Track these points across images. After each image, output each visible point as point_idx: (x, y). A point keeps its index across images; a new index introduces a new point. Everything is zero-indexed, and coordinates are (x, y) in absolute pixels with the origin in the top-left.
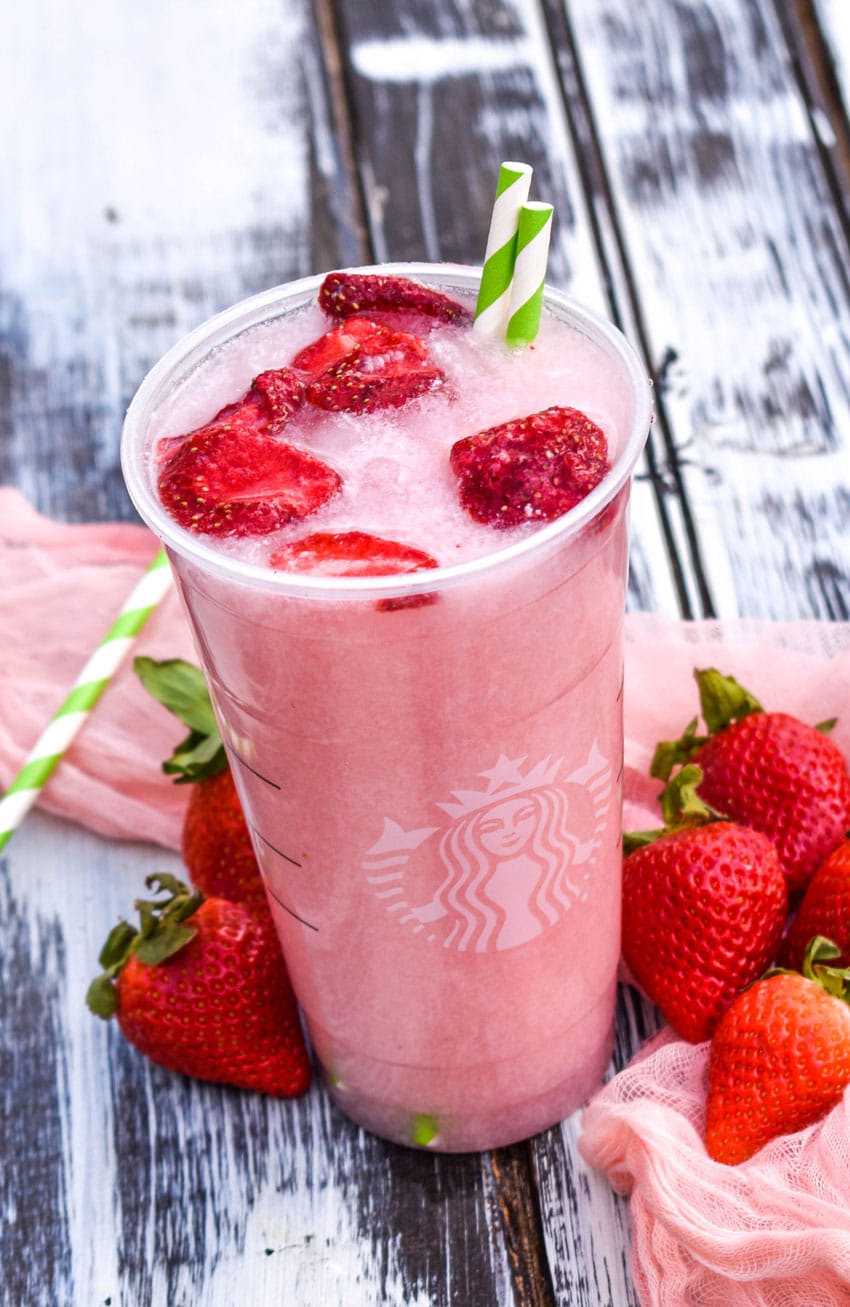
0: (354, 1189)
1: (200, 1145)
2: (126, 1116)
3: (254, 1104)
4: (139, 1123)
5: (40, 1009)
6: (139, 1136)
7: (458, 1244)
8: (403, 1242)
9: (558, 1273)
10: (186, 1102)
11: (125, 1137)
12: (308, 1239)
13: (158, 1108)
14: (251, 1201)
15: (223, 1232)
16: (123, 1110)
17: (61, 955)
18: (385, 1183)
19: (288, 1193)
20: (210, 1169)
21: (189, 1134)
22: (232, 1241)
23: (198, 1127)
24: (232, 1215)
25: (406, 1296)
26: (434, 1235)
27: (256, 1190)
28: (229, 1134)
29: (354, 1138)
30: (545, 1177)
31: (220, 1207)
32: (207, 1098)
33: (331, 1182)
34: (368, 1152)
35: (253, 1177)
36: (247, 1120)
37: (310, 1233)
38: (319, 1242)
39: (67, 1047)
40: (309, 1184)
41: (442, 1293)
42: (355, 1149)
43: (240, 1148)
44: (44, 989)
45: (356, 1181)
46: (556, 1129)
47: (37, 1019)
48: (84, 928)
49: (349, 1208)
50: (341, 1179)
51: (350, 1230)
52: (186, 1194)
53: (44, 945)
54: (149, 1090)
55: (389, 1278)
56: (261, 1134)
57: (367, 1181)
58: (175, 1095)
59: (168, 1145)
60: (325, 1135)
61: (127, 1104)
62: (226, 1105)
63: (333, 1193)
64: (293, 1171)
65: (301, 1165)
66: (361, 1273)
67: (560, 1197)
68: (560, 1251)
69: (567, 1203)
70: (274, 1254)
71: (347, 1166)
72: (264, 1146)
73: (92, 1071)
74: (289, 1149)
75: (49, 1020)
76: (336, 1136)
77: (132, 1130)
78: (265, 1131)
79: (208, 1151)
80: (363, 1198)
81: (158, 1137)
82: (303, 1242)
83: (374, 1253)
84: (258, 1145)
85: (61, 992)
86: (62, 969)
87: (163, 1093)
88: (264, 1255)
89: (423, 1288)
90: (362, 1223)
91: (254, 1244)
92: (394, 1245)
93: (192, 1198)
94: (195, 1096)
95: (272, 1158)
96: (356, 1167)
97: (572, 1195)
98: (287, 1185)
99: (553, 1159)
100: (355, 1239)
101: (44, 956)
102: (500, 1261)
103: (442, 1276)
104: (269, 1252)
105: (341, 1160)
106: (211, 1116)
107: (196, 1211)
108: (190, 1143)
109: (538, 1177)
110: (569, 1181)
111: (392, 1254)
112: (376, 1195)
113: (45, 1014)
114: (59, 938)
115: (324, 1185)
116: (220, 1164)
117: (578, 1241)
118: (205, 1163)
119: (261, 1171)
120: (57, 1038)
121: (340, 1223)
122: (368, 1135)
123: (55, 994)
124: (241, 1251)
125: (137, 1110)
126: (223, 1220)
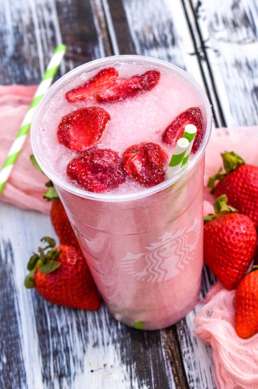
0: (118, 345)
1: (65, 330)
2: (40, 319)
3: (82, 313)
4: (44, 322)
5: (6, 278)
6: (45, 327)
7: (155, 366)
8: (137, 366)
9: (189, 376)
10: (59, 312)
11: (40, 327)
12: (105, 365)
13: (50, 315)
14: (84, 351)
15: (76, 363)
16: (38, 317)
17: (12, 255)
18: (129, 342)
19: (96, 347)
20: (70, 338)
21: (61, 325)
22: (79, 368)
23: (64, 322)
24: (78, 357)
25: (139, 387)
26: (147, 362)
27: (86, 347)
28: (75, 325)
29: (117, 325)
30: (182, 339)
31: (74, 354)
32: (66, 311)
33: (111, 342)
34: (122, 330)
35: (84, 342)
36: (80, 319)
37: (105, 363)
38: (108, 366)
39: (17, 293)
40: (103, 344)
41: (151, 385)
42: (117, 329)
43: (79, 330)
44: (8, 269)
45: (119, 342)
46: (184, 319)
47: (6, 282)
48: (19, 245)
49: (117, 353)
50: (114, 342)
51: (118, 361)
52: (63, 350)
53: (6, 252)
54: (46, 308)
55: (133, 380)
56: (85, 324)
57: (122, 341)
58: (55, 310)
59: (55, 330)
60: (107, 324)
61: (40, 314)
62: (73, 314)
63: (111, 347)
64: (98, 339)
65: (100, 336)
66: (123, 378)
67: (187, 346)
68: (189, 367)
69: (190, 348)
70: (94, 372)
71: (116, 336)
72: (87, 330)
73: (27, 302)
74: (95, 330)
75: (10, 282)
76: (111, 324)
77: (42, 325)
78: (87, 323)
79: (68, 332)
80: (122, 348)
81: (51, 327)
82: (102, 367)
83: (127, 370)
84: (85, 329)
85: (13, 270)
86: (13, 261)
87: (51, 310)
88: (90, 372)
89: (145, 383)
90: (122, 359)
91: (87, 369)
92: (134, 367)
93: (65, 351)
94: (62, 310)
95: (90, 334)
96: (119, 336)
97: (191, 345)
98: (96, 345)
99: (184, 331)
100: (120, 365)
101: (6, 256)
102: (169, 371)
103: (151, 378)
104: (92, 371)
105: (113, 334)
106: (68, 318)
107: (66, 356)
108: (62, 329)
109: (179, 338)
110: (190, 339)
111: (133, 370)
112: (126, 347)
113: (9, 280)
114: (11, 249)
115: (108, 344)
116: (73, 337)
117: (195, 363)
118: (68, 337)
119: (87, 339)
120: (14, 289)
121: (115, 359)
122: (121, 324)
123: (11, 271)
124: (83, 371)
125: (43, 317)
126: (76, 359)
